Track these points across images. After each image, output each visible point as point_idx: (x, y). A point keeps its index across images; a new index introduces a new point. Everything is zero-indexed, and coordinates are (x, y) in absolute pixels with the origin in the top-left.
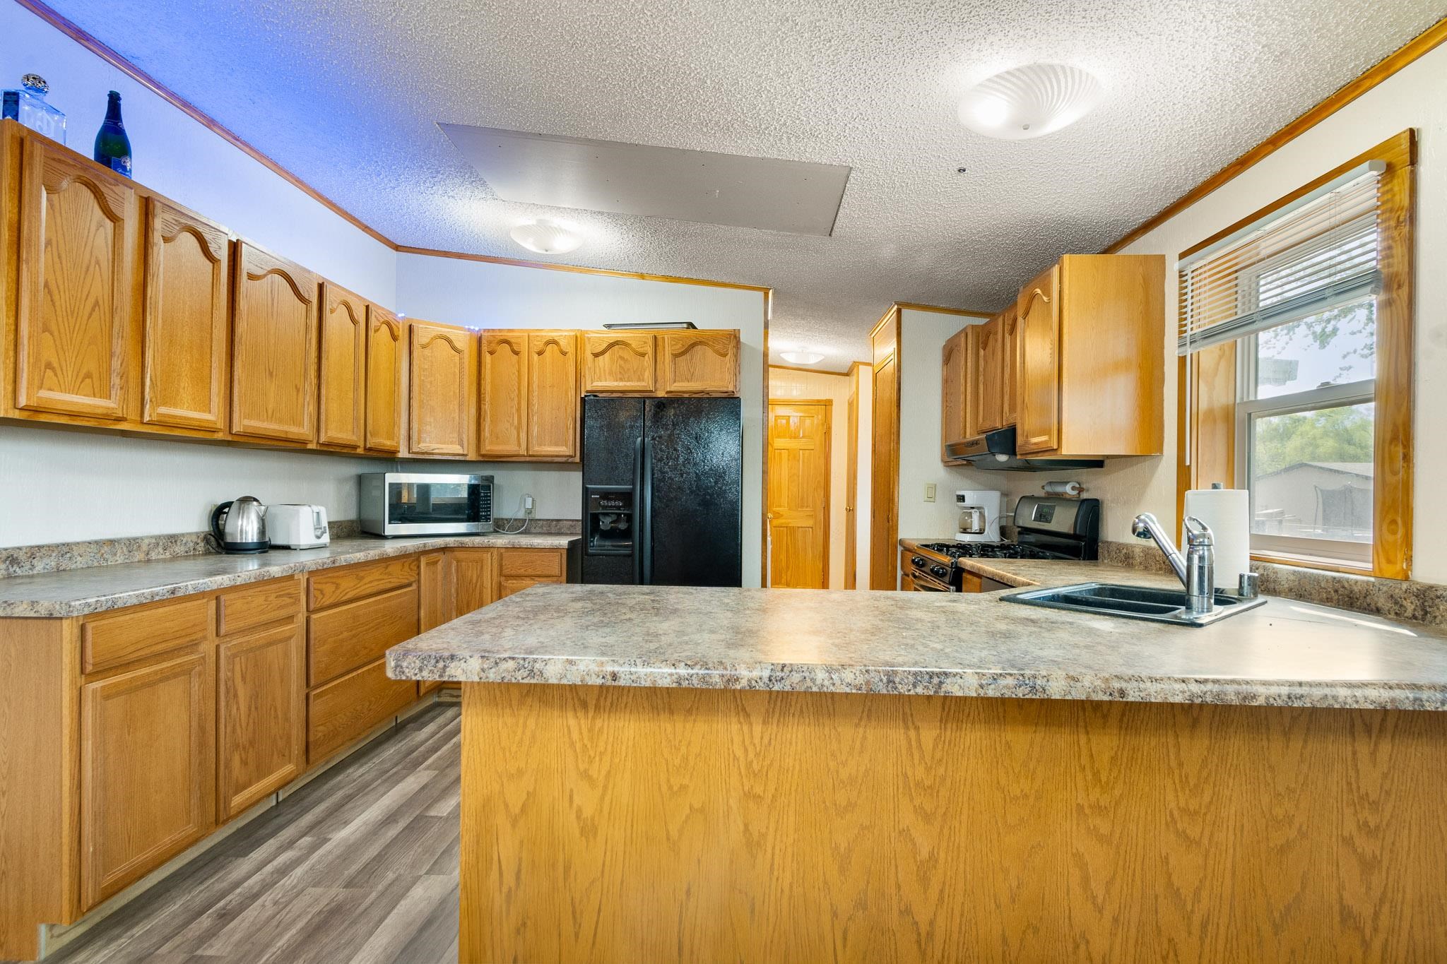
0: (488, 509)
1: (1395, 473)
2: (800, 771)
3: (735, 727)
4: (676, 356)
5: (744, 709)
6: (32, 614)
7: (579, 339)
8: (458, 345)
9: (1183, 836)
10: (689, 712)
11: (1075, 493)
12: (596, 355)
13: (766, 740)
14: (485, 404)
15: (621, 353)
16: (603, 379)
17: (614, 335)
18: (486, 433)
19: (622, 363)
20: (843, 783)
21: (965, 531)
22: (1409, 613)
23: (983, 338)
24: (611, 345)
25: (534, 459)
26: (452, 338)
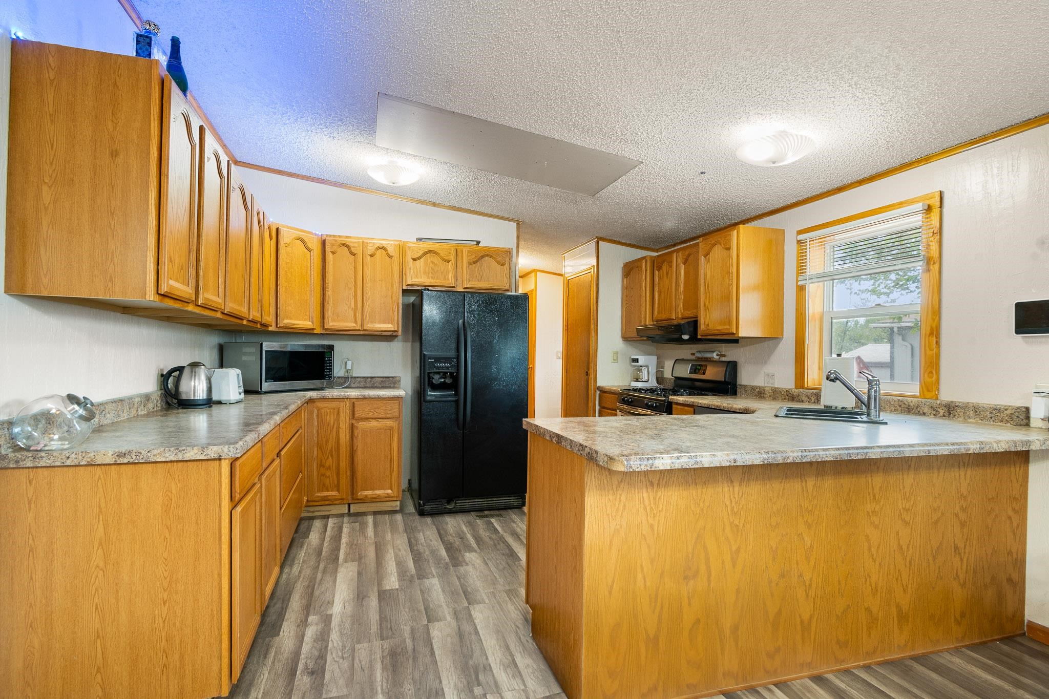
0: (330, 369)
1: (931, 350)
2: (756, 509)
3: (726, 489)
4: (471, 263)
5: (731, 479)
6: (203, 457)
7: (401, 248)
8: (310, 245)
9: (904, 521)
10: (705, 483)
11: (718, 357)
12: (415, 260)
13: (740, 495)
14: (328, 291)
15: (432, 259)
16: (417, 277)
17: (427, 246)
18: (329, 313)
19: (433, 266)
20: (774, 513)
21: (637, 380)
22: (941, 414)
23: (657, 264)
24: (426, 253)
25: (366, 333)
26: (306, 240)
